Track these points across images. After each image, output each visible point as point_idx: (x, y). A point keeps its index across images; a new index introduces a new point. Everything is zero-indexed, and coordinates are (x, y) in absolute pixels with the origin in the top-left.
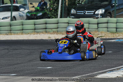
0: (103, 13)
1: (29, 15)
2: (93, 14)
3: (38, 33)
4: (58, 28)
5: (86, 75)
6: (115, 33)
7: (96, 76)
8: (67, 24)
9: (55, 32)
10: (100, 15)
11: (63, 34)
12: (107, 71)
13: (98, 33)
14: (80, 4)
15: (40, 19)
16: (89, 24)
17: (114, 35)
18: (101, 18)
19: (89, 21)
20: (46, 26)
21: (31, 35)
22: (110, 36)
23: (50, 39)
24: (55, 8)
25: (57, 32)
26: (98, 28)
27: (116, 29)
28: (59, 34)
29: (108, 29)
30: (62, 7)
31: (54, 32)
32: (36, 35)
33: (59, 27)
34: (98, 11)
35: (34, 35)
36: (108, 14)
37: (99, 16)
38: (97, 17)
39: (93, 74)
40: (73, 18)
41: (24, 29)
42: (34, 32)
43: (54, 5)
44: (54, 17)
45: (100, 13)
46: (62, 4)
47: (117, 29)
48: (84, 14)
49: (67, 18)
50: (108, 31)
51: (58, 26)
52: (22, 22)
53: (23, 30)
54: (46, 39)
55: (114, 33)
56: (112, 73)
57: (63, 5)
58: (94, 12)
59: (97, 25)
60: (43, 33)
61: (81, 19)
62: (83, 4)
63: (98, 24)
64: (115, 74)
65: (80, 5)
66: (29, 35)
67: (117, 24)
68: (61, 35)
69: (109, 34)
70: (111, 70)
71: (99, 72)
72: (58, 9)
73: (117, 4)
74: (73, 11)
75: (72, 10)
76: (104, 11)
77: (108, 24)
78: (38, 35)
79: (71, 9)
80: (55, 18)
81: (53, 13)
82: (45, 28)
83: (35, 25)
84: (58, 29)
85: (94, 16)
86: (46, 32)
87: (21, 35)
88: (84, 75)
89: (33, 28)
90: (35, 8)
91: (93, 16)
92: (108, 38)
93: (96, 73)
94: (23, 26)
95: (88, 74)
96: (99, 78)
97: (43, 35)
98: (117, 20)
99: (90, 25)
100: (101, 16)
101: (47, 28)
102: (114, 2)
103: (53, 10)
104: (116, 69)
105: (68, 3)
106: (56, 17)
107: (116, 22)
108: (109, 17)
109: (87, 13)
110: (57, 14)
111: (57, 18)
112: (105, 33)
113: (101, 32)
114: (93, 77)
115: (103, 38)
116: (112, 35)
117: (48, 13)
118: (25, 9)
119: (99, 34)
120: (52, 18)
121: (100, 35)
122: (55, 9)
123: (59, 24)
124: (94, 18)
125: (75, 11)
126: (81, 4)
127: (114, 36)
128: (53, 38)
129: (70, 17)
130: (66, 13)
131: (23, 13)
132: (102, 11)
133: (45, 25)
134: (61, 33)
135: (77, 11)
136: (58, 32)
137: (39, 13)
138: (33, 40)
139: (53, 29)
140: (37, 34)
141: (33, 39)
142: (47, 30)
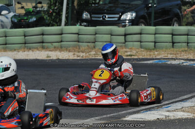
0: (133, 18)
1: (16, 21)
2: (117, 19)
3: (30, 49)
4: (61, 41)
5: (108, 116)
6: (153, 49)
7: (125, 117)
8: (77, 35)
9: (58, 48)
10: (127, 21)
11: (69, 51)
12: (142, 110)
13: (125, 50)
14: (96, 3)
15: (34, 27)
16: (112, 35)
17: (152, 53)
18: (129, 26)
19: (111, 31)
20: (43, 38)
21: (20, 53)
22: (144, 54)
23: (49, 58)
24: (56, 9)
25: (61, 49)
26: (126, 41)
27: (154, 43)
28: (63, 51)
29: (142, 43)
30: (67, 9)
31: (55, 49)
32: (28, 53)
33: (63, 40)
34: (125, 15)
35: (24, 53)
36: (142, 20)
37: (127, 23)
38: (123, 24)
39: (119, 115)
40: (85, 26)
41: (8, 42)
42: (24, 49)
43: (55, 6)
44: (56, 25)
45: (128, 19)
46: (68, 4)
47: (157, 44)
48: (104, 19)
49: (76, 25)
50: (141, 47)
51: (62, 37)
52: (5, 32)
53: (6, 44)
54: (43, 59)
55: (151, 50)
56: (149, 112)
57: (70, 5)
58: (118, 16)
59: (123, 37)
60: (37, 49)
61: (98, 27)
62: (102, 4)
63: (125, 35)
64: (154, 114)
65: (96, 5)
66: (15, 52)
67: (156, 35)
68: (66, 53)
69: (143, 51)
70: (148, 109)
71: (129, 111)
72: (62, 12)
73: (155, 4)
74: (86, 15)
75: (85, 13)
76: (134, 14)
77: (142, 35)
78: (31, 52)
79: (83, 11)
80: (58, 26)
81: (53, 18)
82: (42, 41)
83: (25, 36)
84: (62, 43)
85: (119, 24)
86: (43, 48)
87: (3, 53)
88: (105, 116)
89: (23, 41)
90: (25, 10)
91: (118, 22)
92: (141, 57)
93: (124, 113)
94: (7, 38)
95: (112, 115)
96: (129, 121)
97: (38, 52)
98: (156, 29)
99: (112, 37)
100: (130, 24)
101: (44, 41)
102: (151, 2)
103: (54, 14)
104: (155, 107)
105: (78, 2)
106: (59, 23)
107: (154, 33)
108: (143, 25)
109: (108, 17)
110: (61, 20)
111: (60, 25)
112: (137, 50)
113: (131, 49)
114: (119, 118)
115: (133, 57)
116: (148, 53)
117: (47, 18)
118: (10, 12)
119: (126, 52)
120: (53, 25)
121: (129, 53)
122: (57, 11)
123: (63, 35)
124: (119, 26)
125: (89, 15)
126: (98, 3)
127: (150, 55)
128: (55, 58)
129: (81, 25)
130: (75, 18)
131: (7, 18)
132: (132, 15)
133: (41, 36)
134: (67, 50)
135: (92, 16)
136: (61, 47)
137: (32, 18)
138: (23, 60)
139: (53, 44)
140: (29, 51)
141: (22, 58)
142: (44, 44)
